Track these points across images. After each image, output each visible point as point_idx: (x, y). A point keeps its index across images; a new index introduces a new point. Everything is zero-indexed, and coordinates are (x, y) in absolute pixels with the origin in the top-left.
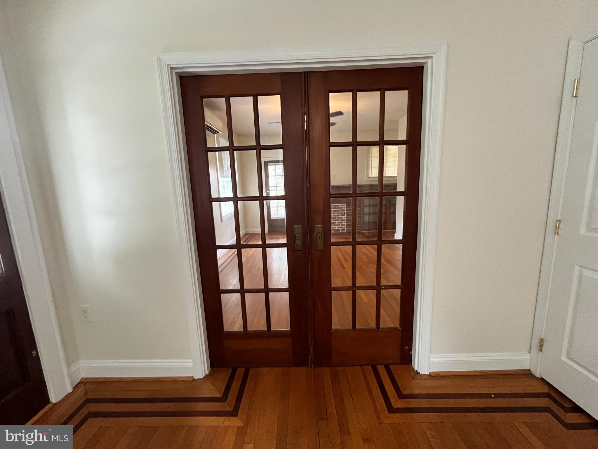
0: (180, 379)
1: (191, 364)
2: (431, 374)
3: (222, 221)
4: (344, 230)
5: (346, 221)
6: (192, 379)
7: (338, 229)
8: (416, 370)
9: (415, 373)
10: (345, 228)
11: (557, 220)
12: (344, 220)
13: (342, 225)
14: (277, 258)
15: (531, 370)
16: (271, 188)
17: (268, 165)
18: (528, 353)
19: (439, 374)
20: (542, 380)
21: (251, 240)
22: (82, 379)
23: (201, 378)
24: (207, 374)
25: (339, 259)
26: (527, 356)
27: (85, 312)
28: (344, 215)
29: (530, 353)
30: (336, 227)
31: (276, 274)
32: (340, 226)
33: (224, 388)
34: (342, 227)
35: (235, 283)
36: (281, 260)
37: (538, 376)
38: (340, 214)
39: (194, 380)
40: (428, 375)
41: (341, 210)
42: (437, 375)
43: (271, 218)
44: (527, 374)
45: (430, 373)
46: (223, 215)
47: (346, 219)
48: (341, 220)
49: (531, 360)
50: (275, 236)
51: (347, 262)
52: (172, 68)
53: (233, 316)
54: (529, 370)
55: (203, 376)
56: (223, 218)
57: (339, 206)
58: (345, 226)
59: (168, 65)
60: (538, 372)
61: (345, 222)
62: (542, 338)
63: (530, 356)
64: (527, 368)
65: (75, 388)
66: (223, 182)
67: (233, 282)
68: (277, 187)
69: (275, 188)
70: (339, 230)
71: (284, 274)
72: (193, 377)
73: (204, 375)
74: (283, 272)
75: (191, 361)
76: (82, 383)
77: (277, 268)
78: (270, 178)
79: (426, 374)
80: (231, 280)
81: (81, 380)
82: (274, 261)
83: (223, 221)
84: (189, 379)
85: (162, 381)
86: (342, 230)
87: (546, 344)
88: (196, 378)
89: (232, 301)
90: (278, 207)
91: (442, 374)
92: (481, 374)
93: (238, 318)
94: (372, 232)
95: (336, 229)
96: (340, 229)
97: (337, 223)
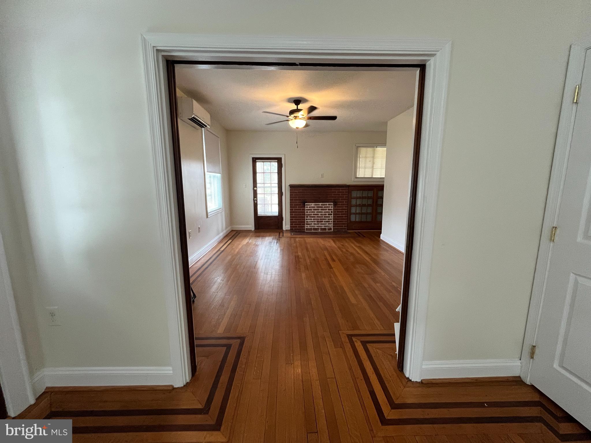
0: (158, 388)
1: (171, 372)
2: (423, 382)
3: (207, 217)
4: (331, 229)
5: (332, 220)
6: (171, 388)
7: (324, 227)
8: (408, 377)
9: (407, 380)
10: (332, 227)
11: (553, 227)
12: (331, 219)
13: (329, 224)
14: (264, 256)
15: (521, 376)
16: (258, 185)
17: (256, 162)
18: (519, 359)
19: (431, 381)
20: (533, 387)
21: (237, 237)
22: (47, 388)
23: (182, 387)
24: (188, 382)
25: (326, 259)
26: (518, 363)
27: (52, 314)
28: (331, 214)
29: (520, 360)
30: (323, 225)
31: (263, 272)
32: (327, 225)
33: (206, 398)
34: (329, 226)
35: (219, 282)
36: (268, 259)
37: (528, 383)
38: (327, 214)
39: (174, 389)
40: (419, 382)
41: (328, 209)
42: (429, 383)
43: (258, 216)
44: (517, 381)
45: (421, 380)
46: (209, 211)
47: (332, 218)
48: (328, 219)
49: (522, 367)
50: (262, 234)
51: (334, 262)
52: (158, 50)
53: (217, 317)
54: (519, 377)
55: (183, 384)
56: (209, 214)
57: (326, 205)
58: (332, 225)
59: (154, 47)
60: (528, 379)
61: (331, 222)
62: (534, 345)
63: (521, 363)
64: (518, 375)
65: (39, 399)
66: (210, 177)
67: (218, 281)
68: (265, 184)
69: (263, 185)
70: (325, 229)
71: (271, 273)
72: (172, 386)
73: (185, 383)
74: (270, 271)
75: (171, 368)
76: (47, 392)
77: (264, 267)
78: (258, 175)
79: (418, 381)
80: (216, 279)
81: (45, 389)
82: (260, 259)
83: (209, 217)
84: (169, 388)
85: (138, 390)
86: (329, 229)
87: (537, 351)
88: (175, 387)
89: (217, 301)
90: (265, 204)
91: (434, 381)
92: (472, 381)
93: (223, 319)
94: (358, 232)
95: (323, 227)
96: (327, 228)
97: (324, 222)
